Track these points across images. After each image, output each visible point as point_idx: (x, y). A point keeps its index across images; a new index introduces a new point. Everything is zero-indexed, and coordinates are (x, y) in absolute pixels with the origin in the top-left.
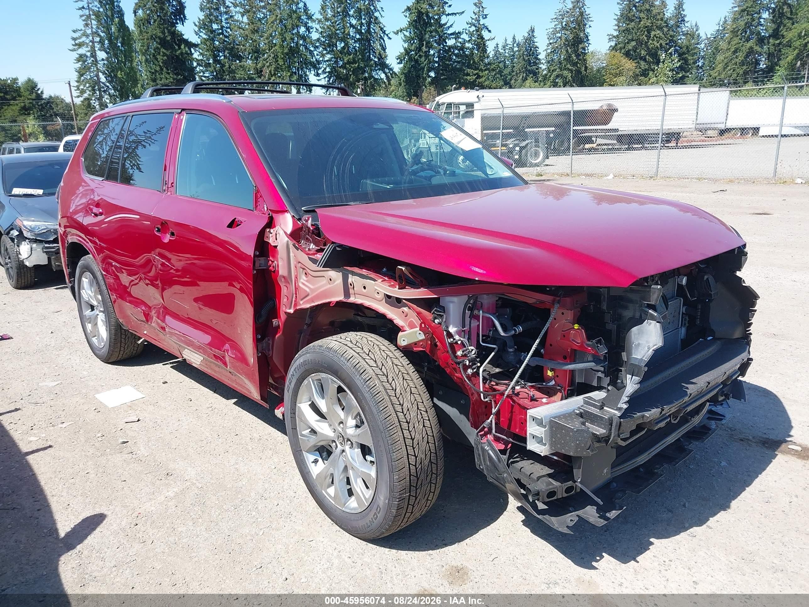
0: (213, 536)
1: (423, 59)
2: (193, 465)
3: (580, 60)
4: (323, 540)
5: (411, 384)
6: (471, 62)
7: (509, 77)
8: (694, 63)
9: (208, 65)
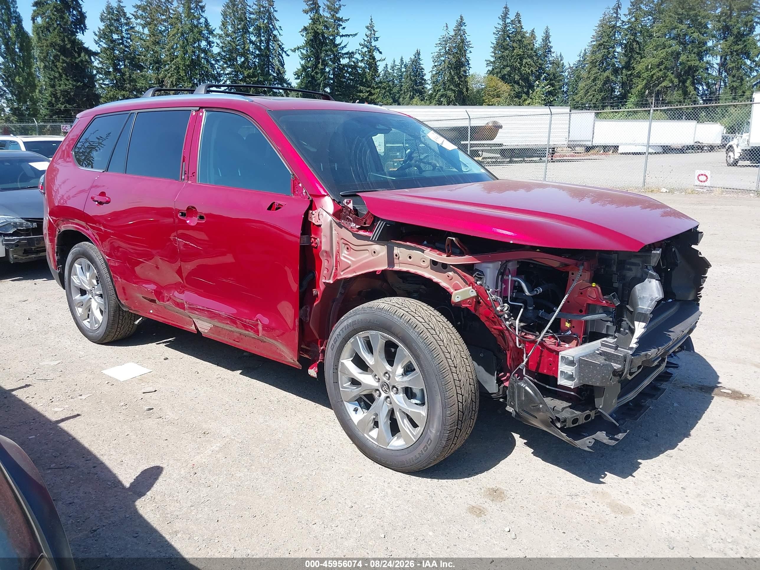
0: (272, 478)
1: (319, 76)
2: (225, 425)
3: (462, 81)
4: (371, 475)
5: (453, 337)
6: (364, 80)
7: (398, 95)
8: (560, 88)
9: (108, 73)
